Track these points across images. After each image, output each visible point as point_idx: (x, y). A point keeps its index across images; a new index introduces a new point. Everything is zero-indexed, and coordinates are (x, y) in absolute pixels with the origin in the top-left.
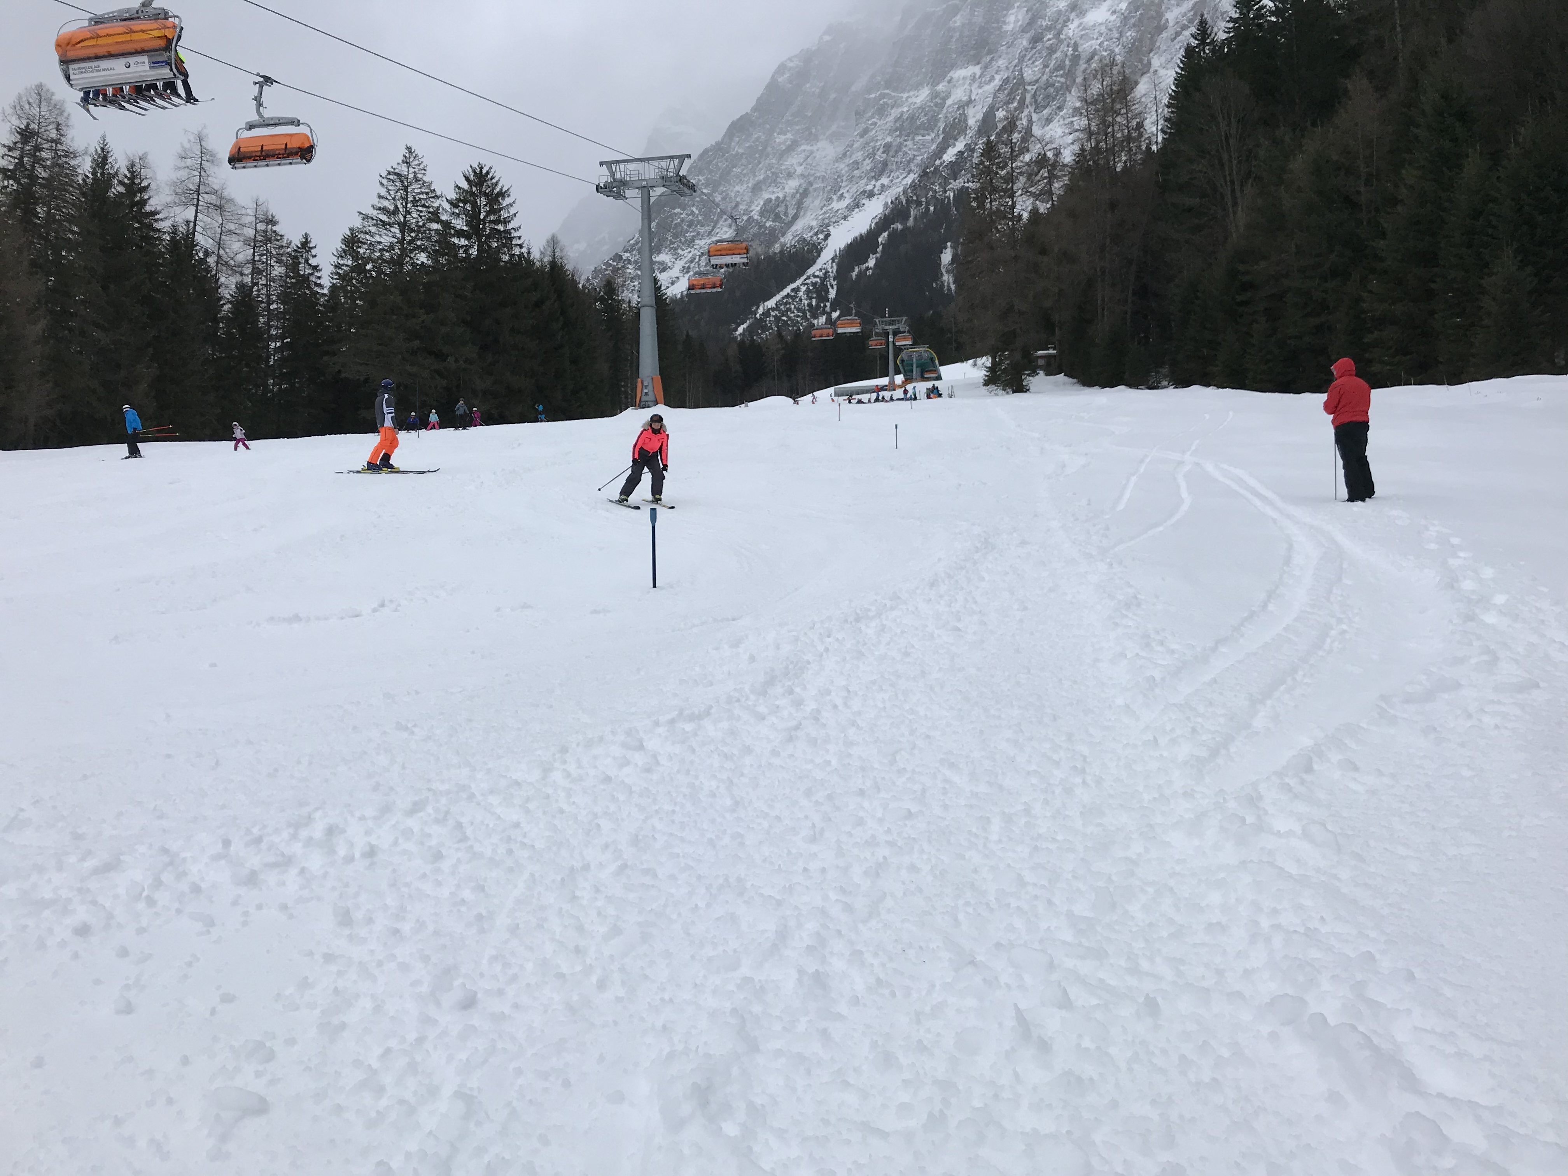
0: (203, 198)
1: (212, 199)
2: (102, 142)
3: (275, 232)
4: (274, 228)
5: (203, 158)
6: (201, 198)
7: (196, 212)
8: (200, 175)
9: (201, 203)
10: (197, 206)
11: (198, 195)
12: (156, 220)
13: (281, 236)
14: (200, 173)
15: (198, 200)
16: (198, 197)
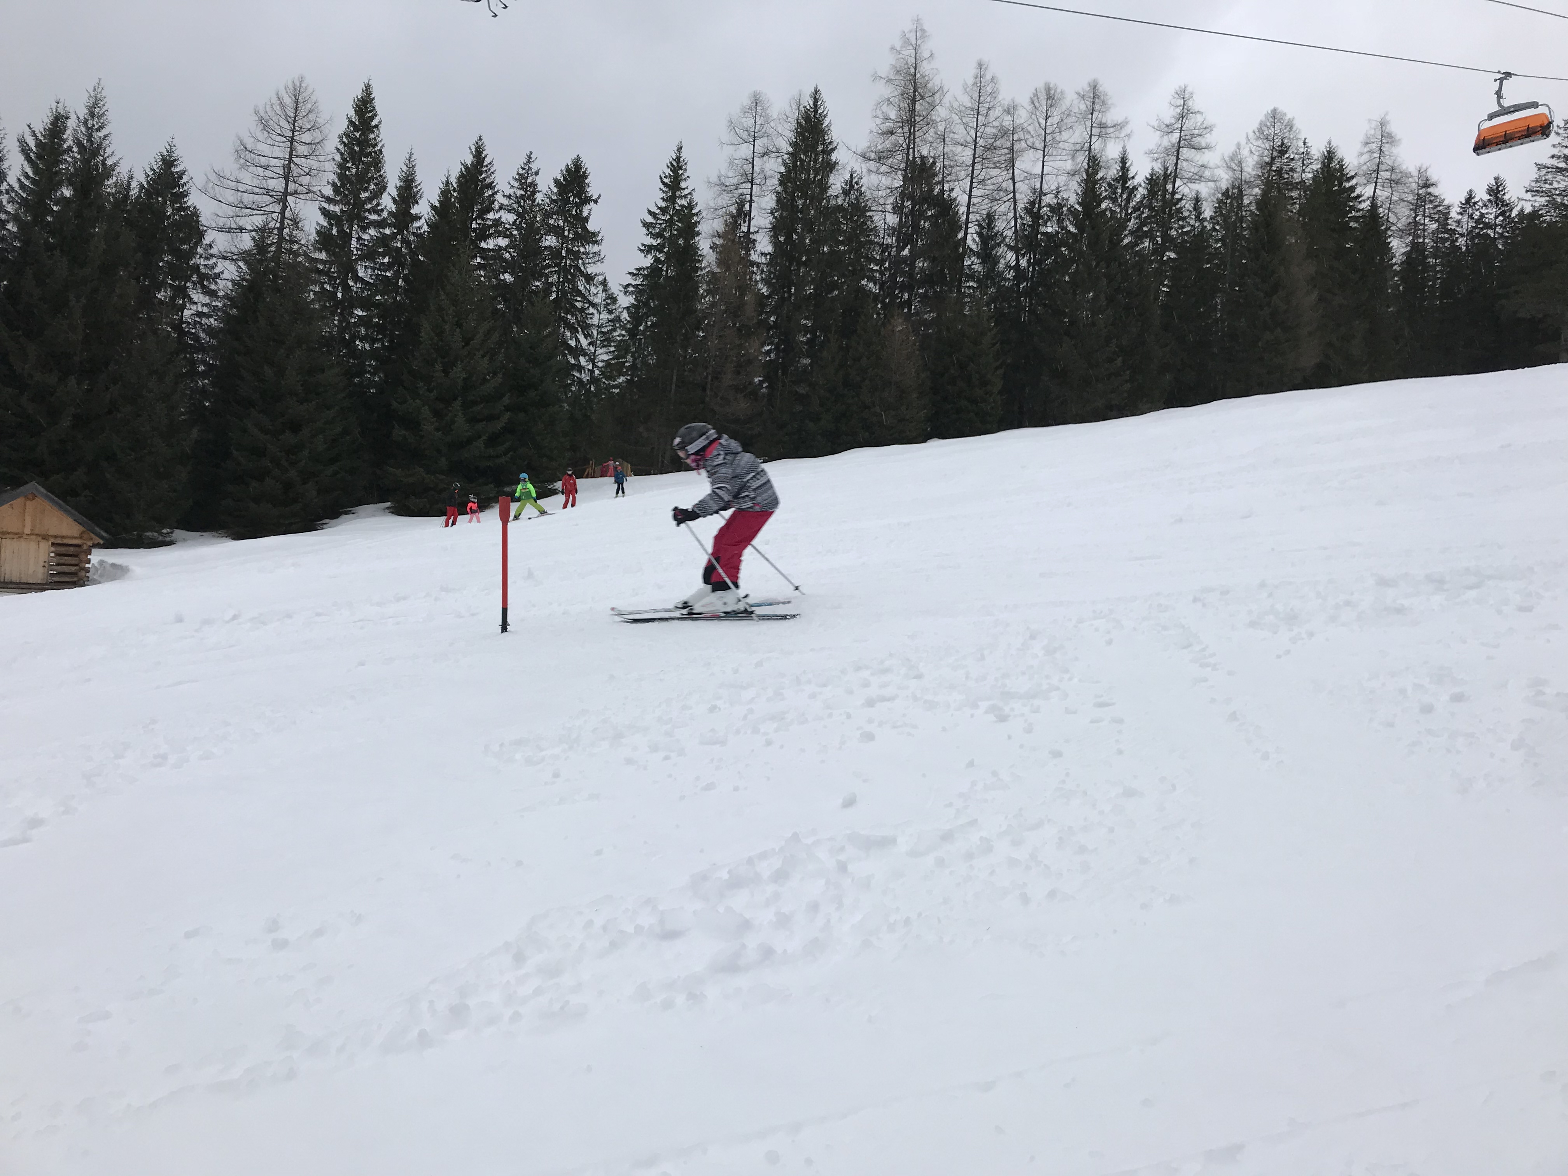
0: (1381, 175)
1: (1387, 175)
2: (1328, 146)
3: (1430, 194)
4: (1431, 190)
5: (1383, 141)
6: (1379, 177)
7: (1375, 189)
8: (1380, 157)
9: (1379, 181)
10: (1376, 183)
11: (1378, 173)
12: (1360, 202)
13: (1437, 196)
14: (1380, 154)
15: (1377, 178)
16: (1377, 175)
